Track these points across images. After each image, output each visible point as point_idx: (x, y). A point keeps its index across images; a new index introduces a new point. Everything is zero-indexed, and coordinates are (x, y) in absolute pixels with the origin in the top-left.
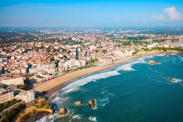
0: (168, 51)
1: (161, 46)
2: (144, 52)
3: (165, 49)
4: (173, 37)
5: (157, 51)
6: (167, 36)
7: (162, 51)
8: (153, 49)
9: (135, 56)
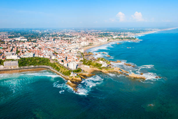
0: (124, 39)
1: (120, 37)
2: (112, 40)
3: (122, 39)
4: (125, 33)
5: (119, 39)
6: (121, 33)
7: (121, 39)
8: (116, 38)
9: (108, 42)
